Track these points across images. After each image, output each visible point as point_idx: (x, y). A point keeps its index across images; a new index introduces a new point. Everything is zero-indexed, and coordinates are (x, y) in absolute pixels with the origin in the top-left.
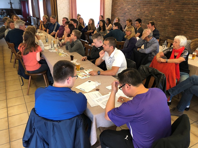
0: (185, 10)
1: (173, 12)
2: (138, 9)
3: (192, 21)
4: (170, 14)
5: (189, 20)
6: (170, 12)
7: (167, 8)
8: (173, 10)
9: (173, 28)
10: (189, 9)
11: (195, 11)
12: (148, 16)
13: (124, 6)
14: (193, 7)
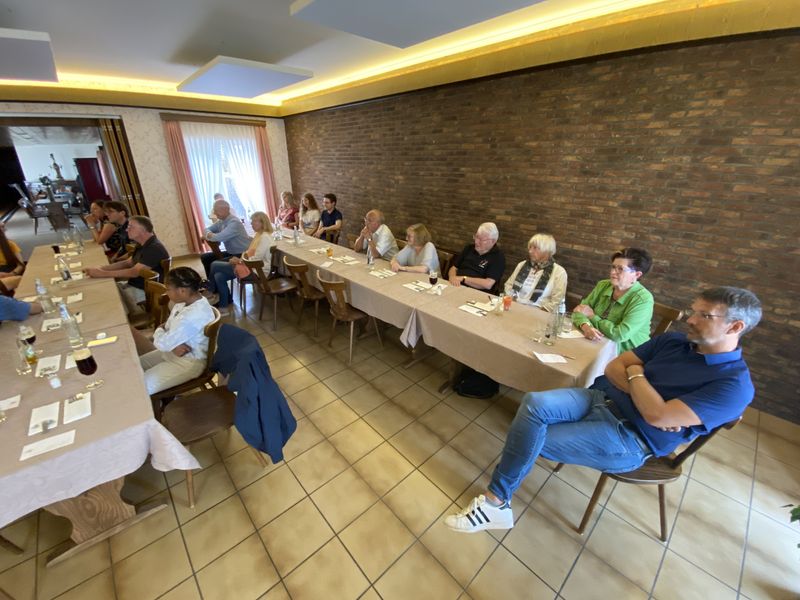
0: (422, 173)
1: (401, 177)
2: (338, 171)
3: (437, 196)
4: (397, 181)
5: (431, 195)
6: (396, 178)
7: (390, 169)
8: (401, 174)
9: (407, 214)
10: (428, 170)
11: (439, 173)
12: (358, 187)
13: (312, 165)
14: (435, 165)
